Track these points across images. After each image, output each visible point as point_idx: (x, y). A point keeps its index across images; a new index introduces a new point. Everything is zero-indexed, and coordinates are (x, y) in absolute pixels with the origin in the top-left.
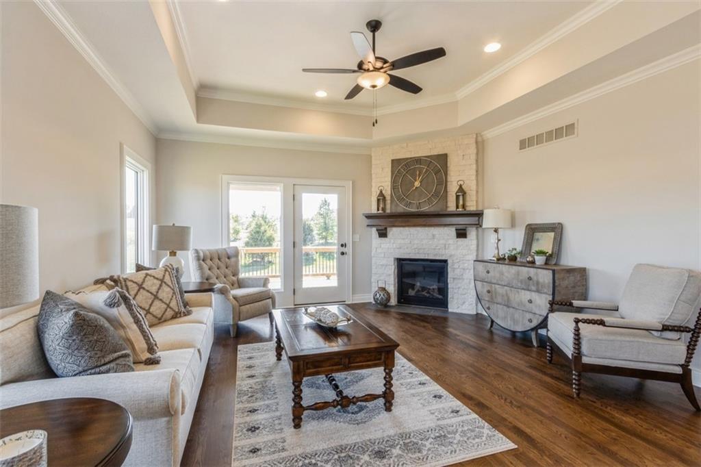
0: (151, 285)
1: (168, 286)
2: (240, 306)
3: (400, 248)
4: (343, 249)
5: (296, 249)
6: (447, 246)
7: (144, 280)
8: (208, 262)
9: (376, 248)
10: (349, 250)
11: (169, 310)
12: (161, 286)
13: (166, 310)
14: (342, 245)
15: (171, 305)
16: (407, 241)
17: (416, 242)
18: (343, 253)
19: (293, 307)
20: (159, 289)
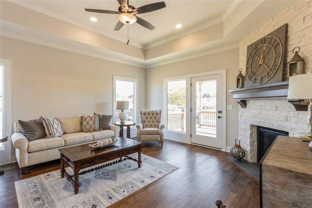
0: (88, 119)
1: (93, 120)
2: (141, 135)
3: (254, 117)
4: (220, 115)
5: (192, 112)
6: (288, 118)
7: (87, 118)
8: (147, 115)
9: (241, 116)
10: (224, 115)
11: (91, 128)
12: (90, 120)
13: (90, 128)
14: (219, 112)
15: (92, 127)
16: (258, 111)
17: (264, 112)
18: (219, 117)
19: (190, 143)
20: (89, 121)
